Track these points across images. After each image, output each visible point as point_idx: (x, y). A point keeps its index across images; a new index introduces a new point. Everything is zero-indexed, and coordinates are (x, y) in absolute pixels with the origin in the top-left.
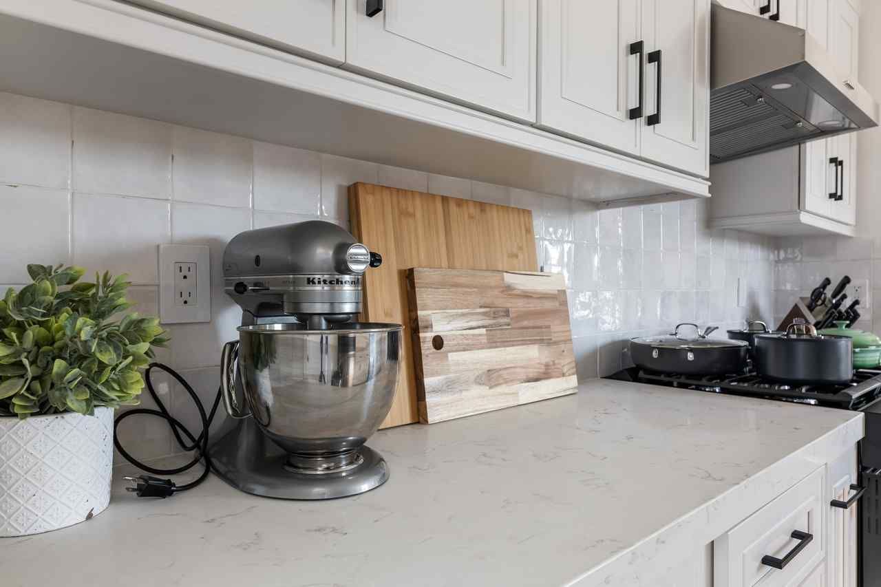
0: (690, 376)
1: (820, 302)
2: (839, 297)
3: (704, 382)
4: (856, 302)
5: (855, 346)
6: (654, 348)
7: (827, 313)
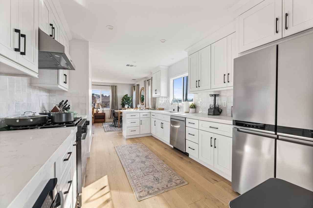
0: (31, 126)
1: (61, 106)
2: (66, 104)
3: (36, 126)
4: (69, 105)
5: (74, 114)
6: (17, 119)
7: (63, 108)
